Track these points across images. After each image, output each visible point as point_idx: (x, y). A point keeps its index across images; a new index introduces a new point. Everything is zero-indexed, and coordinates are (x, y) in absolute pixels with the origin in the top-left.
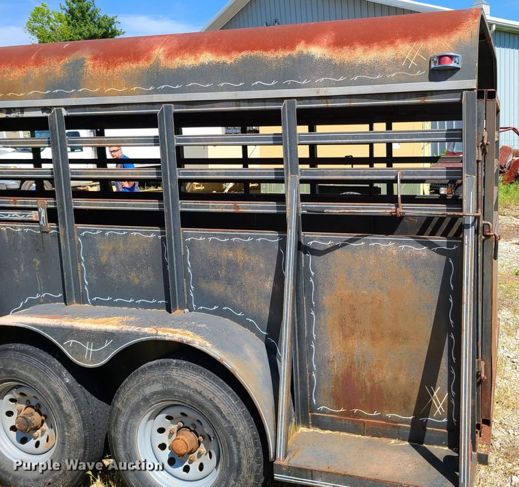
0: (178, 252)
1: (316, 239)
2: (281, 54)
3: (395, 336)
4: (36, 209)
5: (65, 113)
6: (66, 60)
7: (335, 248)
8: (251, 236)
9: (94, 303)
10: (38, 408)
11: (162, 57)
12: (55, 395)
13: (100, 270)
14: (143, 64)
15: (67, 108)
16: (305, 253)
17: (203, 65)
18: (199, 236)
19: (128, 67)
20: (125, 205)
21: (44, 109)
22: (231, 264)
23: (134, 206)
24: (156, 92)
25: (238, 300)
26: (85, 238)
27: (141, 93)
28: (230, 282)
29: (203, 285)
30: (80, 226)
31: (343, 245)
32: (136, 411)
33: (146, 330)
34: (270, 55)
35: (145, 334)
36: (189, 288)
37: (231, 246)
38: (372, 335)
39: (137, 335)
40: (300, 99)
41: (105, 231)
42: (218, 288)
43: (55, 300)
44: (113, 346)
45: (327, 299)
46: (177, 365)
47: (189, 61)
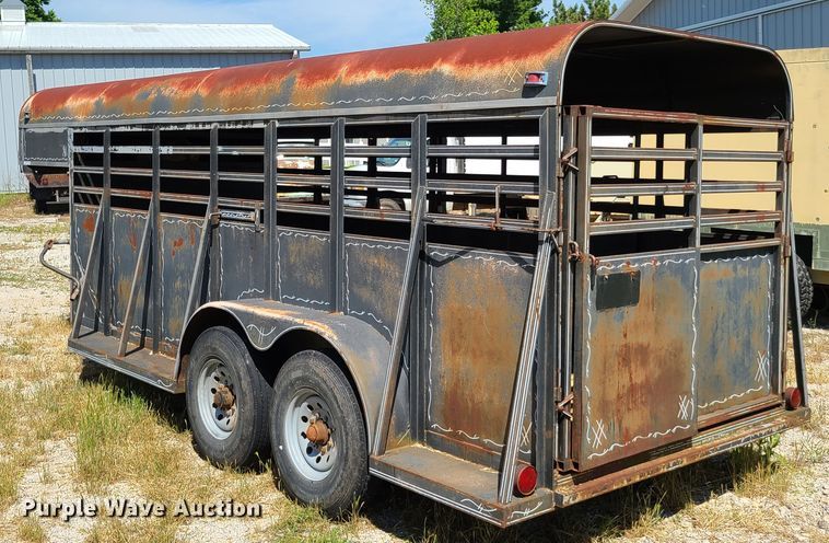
0: (340, 257)
1: (437, 250)
2: (422, 71)
3: (491, 354)
4: (253, 210)
5: (277, 125)
6: (284, 79)
7: (450, 259)
8: (391, 244)
9: (284, 301)
10: (231, 388)
11: (343, 75)
12: (238, 373)
13: (289, 269)
14: (330, 82)
15: (279, 120)
16: (428, 263)
17: (368, 82)
18: (355, 241)
19: (321, 84)
20: (309, 210)
21: (266, 121)
22: (376, 270)
23: (314, 210)
24: (335, 106)
25: (378, 307)
26: (282, 238)
27: (326, 107)
28: (375, 288)
29: (355, 290)
30: (279, 228)
31: (456, 257)
32: (285, 395)
33: (297, 320)
34: (414, 73)
35: (296, 324)
36: (346, 292)
37: (377, 252)
38: (474, 351)
39: (291, 324)
40: (429, 113)
41: (294, 233)
42: (365, 294)
43: (259, 296)
44: (276, 332)
45: (442, 313)
46: (315, 355)
47: (360, 79)
